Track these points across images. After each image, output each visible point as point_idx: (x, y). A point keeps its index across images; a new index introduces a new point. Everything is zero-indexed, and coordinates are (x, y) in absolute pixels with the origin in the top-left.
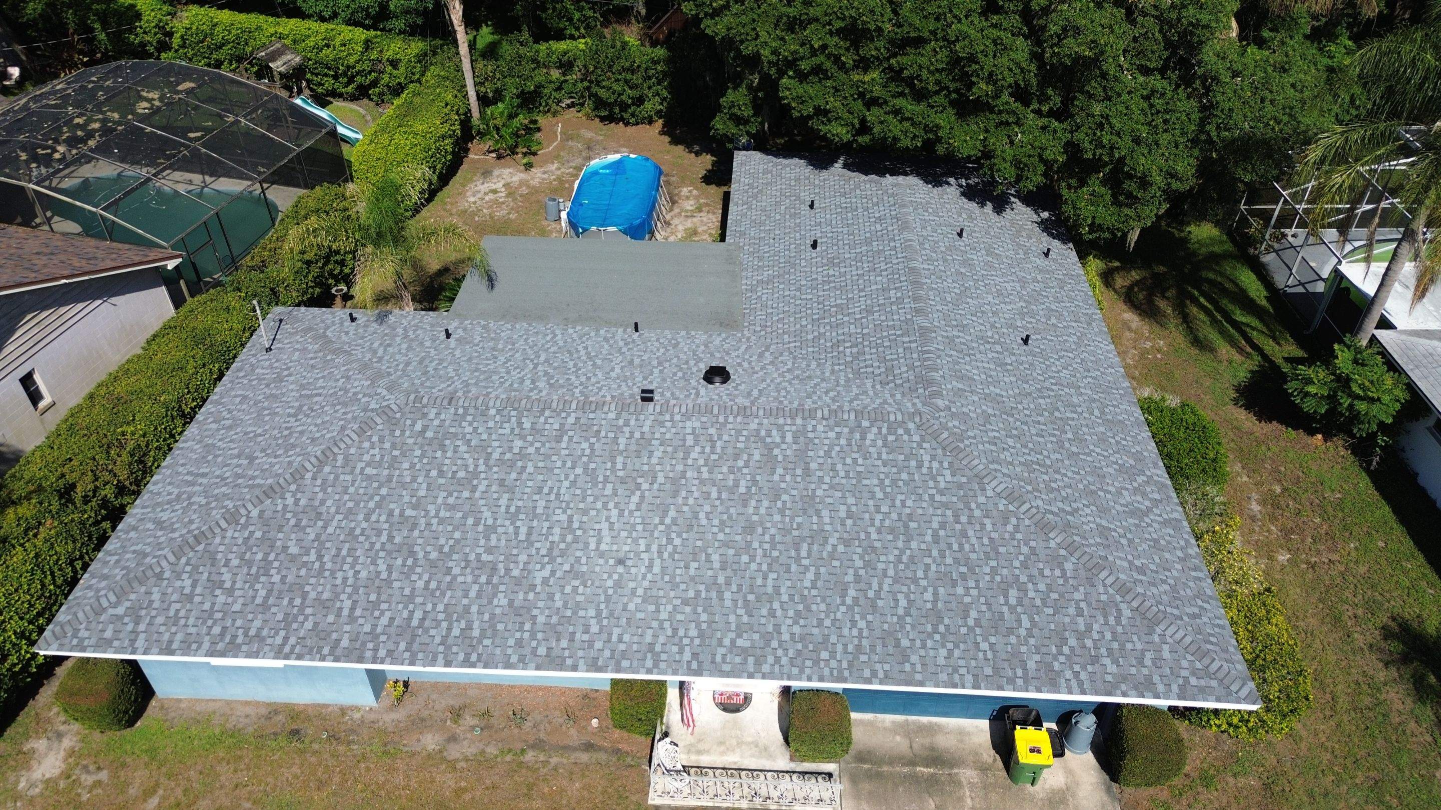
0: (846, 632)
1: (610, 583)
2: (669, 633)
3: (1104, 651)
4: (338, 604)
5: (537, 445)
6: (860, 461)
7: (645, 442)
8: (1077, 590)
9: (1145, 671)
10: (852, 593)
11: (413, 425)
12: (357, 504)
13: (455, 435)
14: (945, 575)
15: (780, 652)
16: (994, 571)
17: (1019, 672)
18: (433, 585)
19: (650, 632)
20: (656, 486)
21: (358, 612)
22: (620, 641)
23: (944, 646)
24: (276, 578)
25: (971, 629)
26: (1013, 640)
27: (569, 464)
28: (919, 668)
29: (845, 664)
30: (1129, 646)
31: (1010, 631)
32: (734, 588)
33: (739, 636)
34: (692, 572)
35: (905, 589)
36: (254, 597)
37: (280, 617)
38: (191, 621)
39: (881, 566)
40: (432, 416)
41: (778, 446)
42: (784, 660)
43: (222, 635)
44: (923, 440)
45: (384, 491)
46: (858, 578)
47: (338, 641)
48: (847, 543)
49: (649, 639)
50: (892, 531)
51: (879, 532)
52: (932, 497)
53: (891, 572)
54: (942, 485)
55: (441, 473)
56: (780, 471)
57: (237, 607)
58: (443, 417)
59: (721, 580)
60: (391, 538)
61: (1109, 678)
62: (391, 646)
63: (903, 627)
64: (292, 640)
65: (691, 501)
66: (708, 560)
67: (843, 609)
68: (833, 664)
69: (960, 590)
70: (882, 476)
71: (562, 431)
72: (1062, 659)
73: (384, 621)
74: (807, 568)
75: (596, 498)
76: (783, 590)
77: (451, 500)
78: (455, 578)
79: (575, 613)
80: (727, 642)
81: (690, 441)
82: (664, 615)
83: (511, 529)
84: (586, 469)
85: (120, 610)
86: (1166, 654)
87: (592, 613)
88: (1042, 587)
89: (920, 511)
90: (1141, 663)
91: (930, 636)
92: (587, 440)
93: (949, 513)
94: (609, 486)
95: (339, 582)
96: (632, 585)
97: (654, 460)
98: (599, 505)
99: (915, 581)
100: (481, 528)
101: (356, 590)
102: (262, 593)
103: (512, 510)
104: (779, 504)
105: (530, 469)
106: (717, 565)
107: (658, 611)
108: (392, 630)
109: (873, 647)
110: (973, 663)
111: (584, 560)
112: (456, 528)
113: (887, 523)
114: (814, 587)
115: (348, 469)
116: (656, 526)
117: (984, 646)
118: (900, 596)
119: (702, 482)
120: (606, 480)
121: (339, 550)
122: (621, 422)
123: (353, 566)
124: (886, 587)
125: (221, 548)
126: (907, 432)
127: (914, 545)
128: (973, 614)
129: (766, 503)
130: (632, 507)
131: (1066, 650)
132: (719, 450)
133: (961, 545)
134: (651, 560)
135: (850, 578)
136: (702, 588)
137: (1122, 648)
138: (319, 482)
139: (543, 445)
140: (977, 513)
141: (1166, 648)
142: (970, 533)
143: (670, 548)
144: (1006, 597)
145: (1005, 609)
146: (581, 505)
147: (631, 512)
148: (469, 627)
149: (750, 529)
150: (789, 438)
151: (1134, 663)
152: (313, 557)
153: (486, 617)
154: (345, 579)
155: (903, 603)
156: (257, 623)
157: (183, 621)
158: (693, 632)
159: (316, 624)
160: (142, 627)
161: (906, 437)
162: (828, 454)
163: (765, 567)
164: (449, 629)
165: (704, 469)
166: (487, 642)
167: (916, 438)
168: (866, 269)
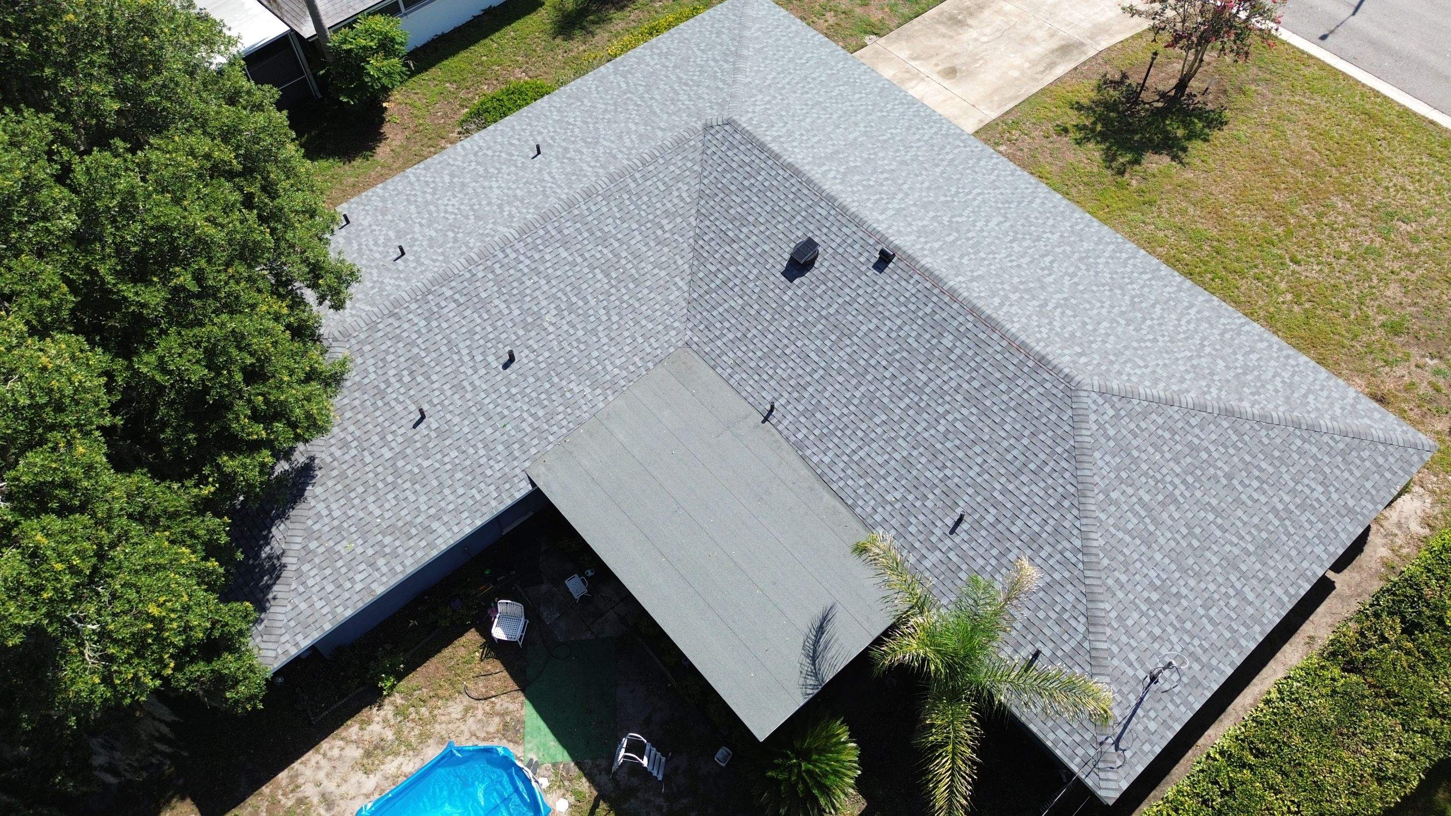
4: (1199, 316)
5: (999, 286)
11: (1086, 364)
21: (1186, 304)
24: (1240, 357)
36: (1260, 359)
37: (1243, 337)
38: (1311, 378)
43: (1288, 357)
47: (1206, 302)
55: (1085, 324)
56: (852, 164)
57: (1274, 363)
58: (1059, 351)
59: (945, 163)
60: (1144, 319)
62: (1171, 278)
64: (1238, 321)
65: (924, 194)
67: (892, 114)
68: (922, 109)
69: (823, 78)
70: (796, 122)
71: (973, 279)
72: (811, 41)
73: (1170, 289)
74: (891, 133)
75: (984, 237)
76: (915, 139)
77: (1087, 306)
78: (1111, 274)
79: (1045, 212)
80: (968, 149)
81: (890, 213)
82: (993, 177)
83: (1055, 265)
84: (977, 252)
85: (1366, 421)
87: (1034, 206)
88: (781, 53)
89: (797, 102)
91: (861, 82)
92: (961, 262)
93: (783, 91)
94: (969, 236)
95: (1193, 325)
96: (999, 197)
97: (925, 223)
98: (985, 234)
99: (840, 94)
100: (1076, 280)
101: (1183, 314)
102: (1253, 357)
103: (1046, 272)
104: (872, 157)
105: (1016, 279)
106: (941, 168)
107: (994, 181)
108: (1165, 282)
110: (854, 67)
111: (1019, 224)
112: (1093, 292)
113: (822, 112)
114: (896, 128)
115: (1158, 376)
116: (959, 202)
117: (840, 65)
118: (856, 97)
119: (907, 195)
120: (968, 239)
121: (1186, 339)
122: (926, 252)
123: (1180, 325)
124: (859, 103)
125: (1279, 402)
126: (751, 120)
127: (821, 100)
128: (829, 71)
129: (880, 163)
130: (964, 218)
131: (805, 41)
132: (877, 197)
133: (798, 82)
134: (977, 195)
135: (873, 117)
136: (959, 169)
137: (779, 25)
138: (1185, 386)
139: (994, 282)
140: (769, 81)
141: (760, 13)
142: (785, 81)
143: (960, 191)
144: (804, 63)
145: (811, 62)
146: (997, 242)
147: (968, 217)
148: (1115, 251)
149: (904, 163)
150: (825, 168)
152: (1207, 350)
153: (1101, 248)
154: (1188, 323)
155: (858, 95)
156: (1261, 345)
157: (1318, 383)
158: (982, 163)
159: (1218, 318)
160: (1350, 401)
161: (756, 119)
162: (813, 147)
163: (914, 149)
164: (1128, 259)
165: (898, 197)
166: (1108, 240)
167: (750, 115)
168: (535, 278)
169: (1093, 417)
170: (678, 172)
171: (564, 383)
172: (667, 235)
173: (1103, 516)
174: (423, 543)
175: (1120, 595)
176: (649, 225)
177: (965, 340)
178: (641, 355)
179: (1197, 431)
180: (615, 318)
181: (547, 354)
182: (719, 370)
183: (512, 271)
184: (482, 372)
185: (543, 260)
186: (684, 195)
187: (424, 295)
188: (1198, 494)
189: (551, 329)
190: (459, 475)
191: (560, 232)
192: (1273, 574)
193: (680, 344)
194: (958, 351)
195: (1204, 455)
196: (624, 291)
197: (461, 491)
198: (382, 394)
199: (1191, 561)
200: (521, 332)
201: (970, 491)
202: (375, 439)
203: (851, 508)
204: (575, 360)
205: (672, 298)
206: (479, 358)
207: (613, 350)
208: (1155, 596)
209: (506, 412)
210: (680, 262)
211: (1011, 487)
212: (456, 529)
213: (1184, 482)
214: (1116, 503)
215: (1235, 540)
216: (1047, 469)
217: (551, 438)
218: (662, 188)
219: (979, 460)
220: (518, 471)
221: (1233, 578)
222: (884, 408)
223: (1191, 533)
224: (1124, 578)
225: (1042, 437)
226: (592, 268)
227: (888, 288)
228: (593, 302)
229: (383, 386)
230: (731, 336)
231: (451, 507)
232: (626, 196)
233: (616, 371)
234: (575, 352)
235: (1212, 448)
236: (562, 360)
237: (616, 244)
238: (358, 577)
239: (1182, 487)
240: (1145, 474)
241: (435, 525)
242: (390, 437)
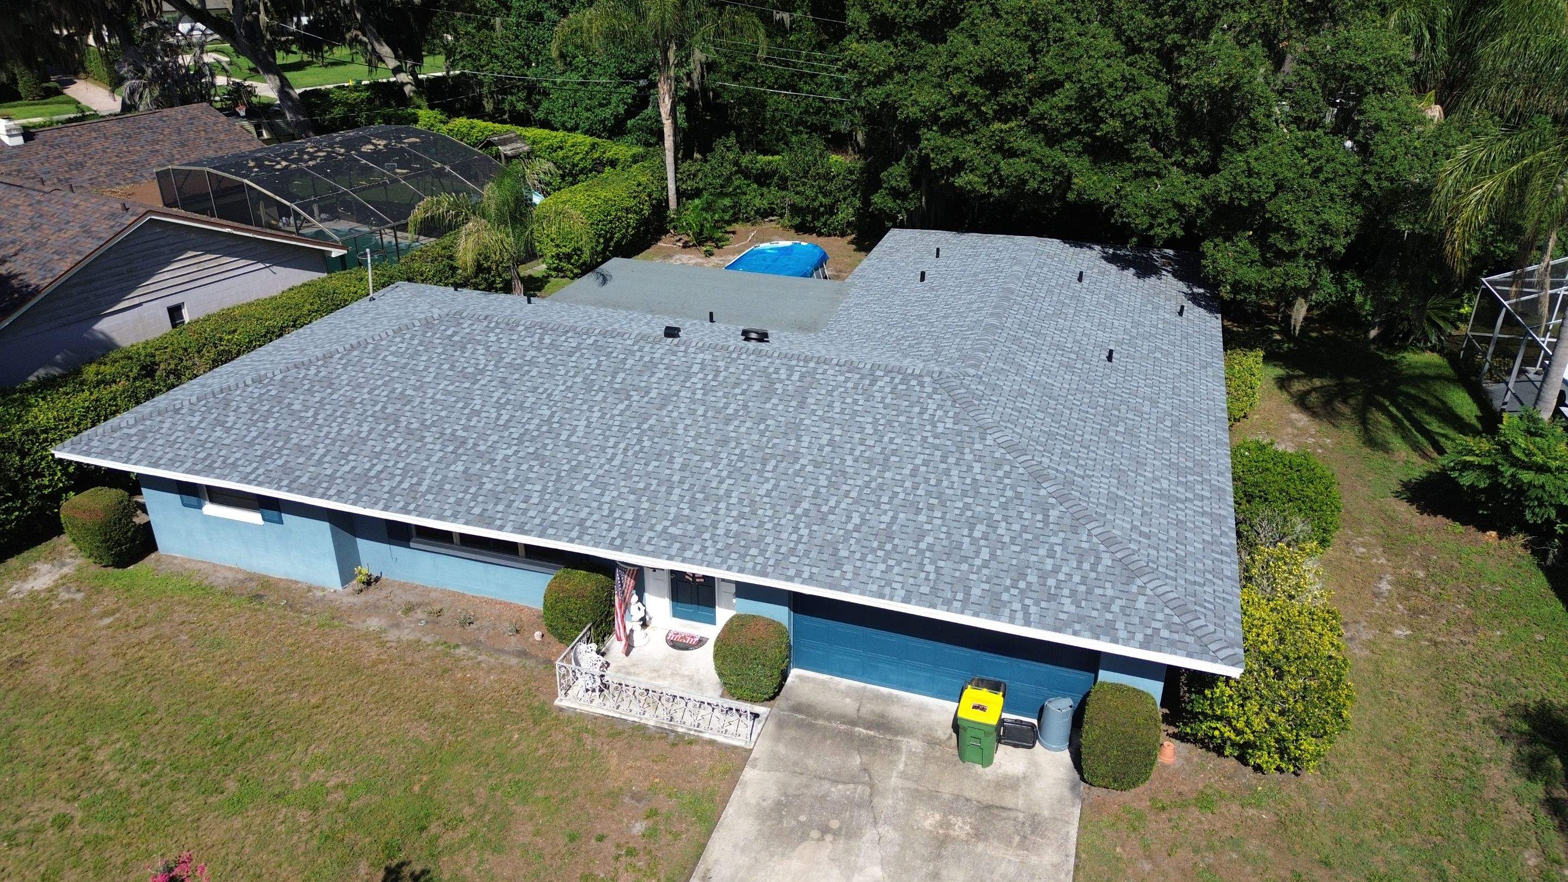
0: (784, 536)
1: (566, 467)
2: (606, 513)
3: (1066, 592)
4: (313, 450)
5: (549, 356)
6: (861, 402)
7: (652, 366)
8: (1055, 534)
9: (1109, 616)
10: (805, 505)
11: (445, 330)
12: (368, 381)
13: (479, 342)
14: (912, 503)
15: (709, 543)
16: (967, 507)
17: (960, 596)
18: (403, 447)
19: (587, 510)
20: (646, 399)
21: (327, 459)
22: (554, 513)
23: (884, 561)
24: (271, 425)
25: (922, 552)
26: (965, 567)
27: (571, 374)
28: (849, 576)
29: (771, 562)
30: (1098, 591)
31: (965, 559)
32: (686, 486)
33: (673, 525)
34: (650, 468)
35: (863, 509)
36: (245, 436)
37: (259, 453)
38: (184, 446)
39: (845, 487)
40: (465, 325)
41: (781, 381)
42: (710, 550)
43: (205, 459)
44: (935, 391)
45: (396, 374)
46: (817, 493)
47: (299, 477)
48: (817, 465)
49: (583, 515)
50: (870, 461)
51: (856, 461)
52: (924, 439)
53: (854, 494)
54: (940, 429)
55: (452, 368)
56: (775, 401)
57: (227, 441)
59: (676, 478)
60: (384, 408)
61: (1063, 616)
62: (342, 487)
63: (846, 540)
64: (260, 471)
65: (675, 414)
66: (671, 461)
67: (791, 517)
68: (760, 560)
69: (922, 518)
70: (878, 416)
71: (578, 348)
72: (1014, 591)
73: (347, 468)
74: (767, 480)
75: (585, 401)
76: (734, 494)
77: (450, 388)
78: (425, 445)
79: (522, 486)
80: (659, 528)
81: (696, 368)
82: (606, 499)
83: (494, 415)
84: (585, 379)
85: (133, 431)
86: (1141, 603)
87: (538, 487)
88: (1016, 527)
89: (907, 449)
90: (1107, 607)
91: (873, 551)
92: (597, 357)
93: (938, 453)
94: (602, 394)
95: (322, 434)
96: (587, 471)
97: (654, 380)
98: (585, 407)
99: (877, 505)
100: (467, 411)
101: (334, 441)
102: (254, 434)
103: (503, 401)
104: (762, 427)
105: (534, 373)
106: (677, 466)
107: (602, 495)
108: (350, 476)
109: (807, 552)
110: (911, 581)
111: (549, 447)
112: (445, 409)
113: (867, 454)
114: (768, 494)
115: (372, 355)
116: (632, 429)
117: (930, 568)
118: (855, 515)
119: (693, 401)
120: (601, 389)
121: (335, 411)
122: (636, 348)
123: (340, 424)
124: (843, 506)
125: (238, 398)
126: (922, 384)
127: (888, 475)
128: (929, 539)
129: (749, 424)
130: (616, 412)
131: (1022, 585)
132: (721, 379)
133: (939, 482)
134: (614, 455)
135: (809, 493)
136: (655, 482)
137: (1089, 592)
138: (344, 361)
139: (555, 356)
140: (969, 457)
141: (1142, 600)
142: (954, 472)
143: (637, 448)
144: (971, 530)
145: (967, 540)
146: (568, 406)
147: (613, 416)
148: (419, 484)
149: (724, 442)
150: (796, 377)
151: (1099, 607)
152: (310, 413)
153: (438, 478)
154: (329, 433)
155: (856, 519)
156: (238, 455)
157: (178, 445)
158: (629, 515)
159: (287, 462)
160: (143, 445)
161: (918, 388)
162: (830, 393)
163: (724, 474)
164: (400, 482)
165: (700, 392)
166: (429, 497)
167: (929, 390)
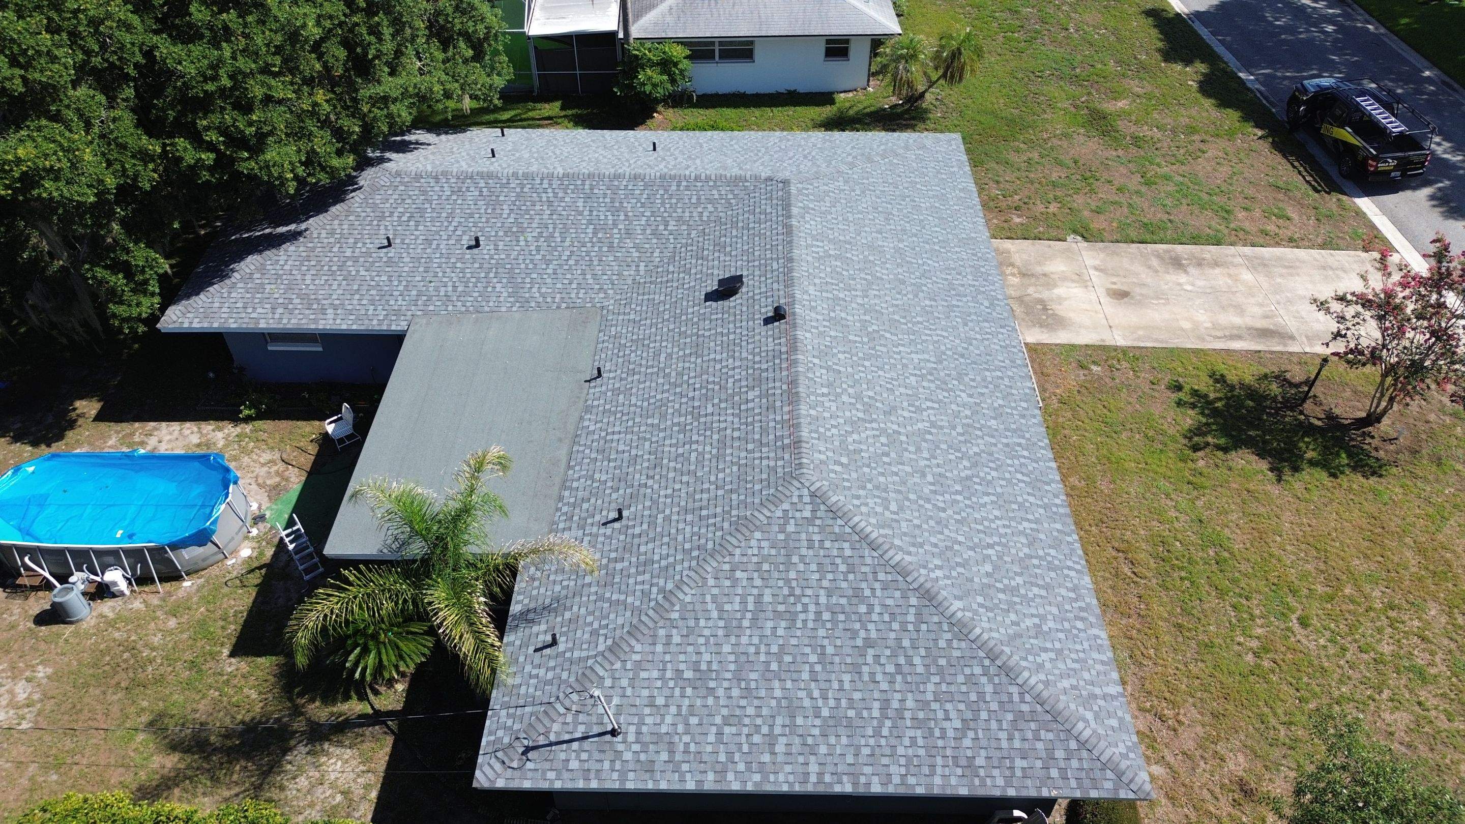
0: (964, 257)
1: (962, 360)
2: (989, 336)
4: (1028, 531)
5: (845, 386)
6: (833, 216)
8: (910, 163)
10: (936, 247)
11: (833, 471)
12: (931, 517)
13: (843, 441)
14: (913, 207)
15: (987, 288)
16: (906, 188)
17: (968, 200)
18: (992, 465)
19: (993, 345)
20: (873, 321)
21: (1030, 517)
22: (1003, 362)
23: (961, 222)
24: (1019, 580)
25: (947, 208)
26: (949, 196)
27: (861, 368)
28: (978, 235)
29: (986, 263)
31: (944, 195)
32: (948, 298)
33: (981, 304)
34: (941, 316)
35: (928, 225)
36: (1041, 597)
37: (1053, 574)
38: (1078, 647)
39: (914, 230)
40: (823, 457)
41: (826, 250)
42: (992, 287)
43: (1082, 619)
44: (811, 184)
45: (912, 497)
46: (926, 241)
47: (1058, 531)
48: (901, 240)
56: (848, 255)
57: (1055, 610)
58: (823, 449)
59: (945, 303)
60: (957, 493)
62: (1050, 495)
64: (1070, 563)
65: (883, 305)
71: (826, 368)
73: (1032, 499)
81: (828, 295)
85: (1089, 716)
89: (869, 203)
91: (956, 224)
92: (835, 353)
93: (868, 192)
94: (878, 347)
95: (1009, 531)
96: (960, 348)
97: (850, 318)
98: (897, 356)
99: (921, 220)
100: (934, 431)
101: (1011, 519)
102: (1036, 590)
103: (912, 409)
104: (877, 262)
105: (871, 393)
106: (934, 303)
107: (975, 339)
108: (1037, 494)
110: (968, 214)
111: (947, 372)
112: (938, 447)
113: (881, 219)
114: (937, 262)
115: (895, 525)
116: (909, 327)
118: (933, 229)
119: (866, 296)
120: (872, 349)
121: (979, 531)
122: (814, 330)
123: (992, 521)
124: (929, 232)
125: (1002, 630)
126: (805, 189)
127: (895, 213)
128: (937, 204)
129: (877, 268)
130: (894, 337)
131: (949, 180)
132: (834, 281)
133: (892, 194)
134: (938, 335)
135: (926, 245)
136: (952, 314)
138: (912, 549)
139: (844, 381)
140: (865, 181)
141: (937, 148)
142: (881, 188)
143: (925, 324)
144: (922, 189)
145: (930, 192)
146: (899, 366)
147: (900, 339)
148: (1019, 445)
149: (901, 281)
150: (818, 243)
152: (990, 552)
153: (1008, 434)
154: (1004, 526)
155: (938, 228)
156: (1063, 592)
157: (1081, 655)
158: (986, 324)
159: (1050, 547)
160: (1097, 691)
161: (810, 191)
162: (831, 229)
163: (928, 280)
164: (1024, 457)
165: (853, 292)
166: (1027, 435)
167: (809, 186)
168: (545, 208)
169: (786, 506)
170: (716, 197)
171: (495, 280)
172: (666, 232)
173: (711, 582)
174: (312, 317)
175: (659, 648)
176: (659, 219)
177: (764, 401)
178: (564, 295)
179: (877, 585)
180: (571, 262)
181: (503, 256)
182: (601, 334)
183: (535, 195)
184: (452, 242)
185: (562, 200)
186: (706, 214)
187: (466, 177)
188: (821, 632)
189: (522, 243)
190: (373, 292)
191: (591, 189)
192: (823, 749)
193: (598, 305)
194: (750, 405)
195: (863, 609)
196: (596, 249)
197: (364, 302)
198: (382, 218)
199: (753, 676)
200: (501, 234)
201: (648, 504)
202: (351, 241)
203: (569, 467)
204: (517, 271)
205: (625, 273)
206: (459, 233)
207: (549, 281)
208: (689, 674)
209: (440, 274)
210: (656, 254)
211: (674, 517)
212: (338, 321)
213: (818, 614)
214: (735, 582)
215: (816, 694)
216: (711, 521)
217: (450, 308)
218: (694, 201)
219: (677, 487)
220: (410, 313)
221: (779, 721)
222: (663, 416)
223: (779, 656)
224: (676, 639)
225: (734, 496)
226: (590, 222)
227: (757, 338)
228: (567, 244)
229: (387, 214)
230: (632, 317)
231: (350, 307)
232: (661, 192)
233: (537, 295)
234: (523, 266)
235: (877, 609)
236: (508, 266)
237: (622, 217)
238: (260, 310)
239: (811, 616)
240: (788, 581)
241: (330, 311)
242: (359, 245)
